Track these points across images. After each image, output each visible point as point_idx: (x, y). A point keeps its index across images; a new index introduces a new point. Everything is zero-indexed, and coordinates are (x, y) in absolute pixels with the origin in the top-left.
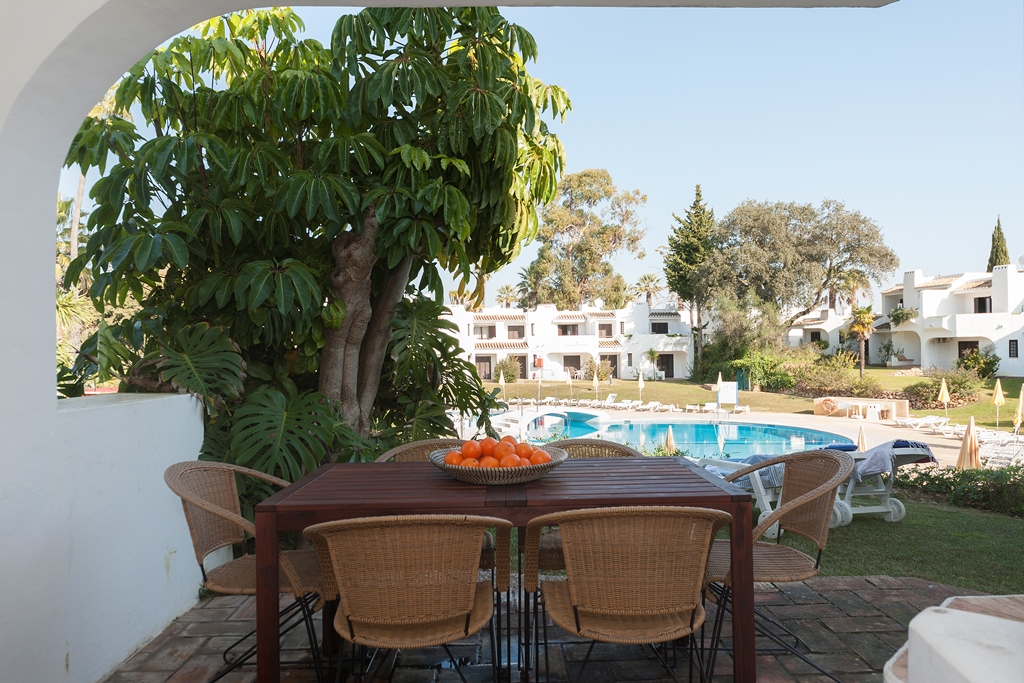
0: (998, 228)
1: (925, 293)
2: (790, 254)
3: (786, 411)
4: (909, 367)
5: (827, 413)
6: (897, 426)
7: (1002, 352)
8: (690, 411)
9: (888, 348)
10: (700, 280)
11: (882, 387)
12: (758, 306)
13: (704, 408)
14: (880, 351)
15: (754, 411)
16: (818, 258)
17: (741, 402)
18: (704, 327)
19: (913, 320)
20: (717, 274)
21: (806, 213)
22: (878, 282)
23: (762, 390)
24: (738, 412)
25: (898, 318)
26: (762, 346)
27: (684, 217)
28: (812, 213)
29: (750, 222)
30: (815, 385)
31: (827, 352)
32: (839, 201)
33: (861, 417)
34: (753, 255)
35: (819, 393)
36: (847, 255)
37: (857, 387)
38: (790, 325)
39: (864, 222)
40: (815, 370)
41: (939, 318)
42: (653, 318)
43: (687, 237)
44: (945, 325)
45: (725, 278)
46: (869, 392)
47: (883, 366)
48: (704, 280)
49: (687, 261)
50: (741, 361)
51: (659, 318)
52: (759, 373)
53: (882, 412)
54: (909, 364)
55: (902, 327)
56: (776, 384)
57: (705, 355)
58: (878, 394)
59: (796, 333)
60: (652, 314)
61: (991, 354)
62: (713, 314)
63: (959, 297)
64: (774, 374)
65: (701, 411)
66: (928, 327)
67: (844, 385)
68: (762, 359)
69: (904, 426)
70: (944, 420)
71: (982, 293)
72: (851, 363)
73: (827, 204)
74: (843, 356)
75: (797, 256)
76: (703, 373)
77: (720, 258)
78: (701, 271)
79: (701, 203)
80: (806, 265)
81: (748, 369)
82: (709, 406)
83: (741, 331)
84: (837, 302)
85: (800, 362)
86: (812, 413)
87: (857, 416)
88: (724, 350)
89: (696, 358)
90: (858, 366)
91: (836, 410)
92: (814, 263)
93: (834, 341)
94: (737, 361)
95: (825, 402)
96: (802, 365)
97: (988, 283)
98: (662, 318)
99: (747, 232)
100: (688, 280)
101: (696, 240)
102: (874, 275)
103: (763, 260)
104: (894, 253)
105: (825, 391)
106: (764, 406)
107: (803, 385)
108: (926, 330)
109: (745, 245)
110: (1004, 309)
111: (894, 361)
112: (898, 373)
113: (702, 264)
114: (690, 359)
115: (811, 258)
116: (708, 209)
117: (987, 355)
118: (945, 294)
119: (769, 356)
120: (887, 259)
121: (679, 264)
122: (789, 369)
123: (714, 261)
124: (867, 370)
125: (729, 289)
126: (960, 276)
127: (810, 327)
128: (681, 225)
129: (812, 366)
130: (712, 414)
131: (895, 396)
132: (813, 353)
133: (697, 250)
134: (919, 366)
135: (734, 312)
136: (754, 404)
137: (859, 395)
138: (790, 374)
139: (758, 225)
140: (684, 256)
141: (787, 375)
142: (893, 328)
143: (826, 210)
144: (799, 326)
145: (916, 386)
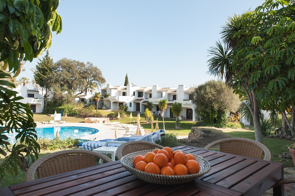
0: (127, 76)
1: (112, 90)
2: (77, 76)
3: (76, 122)
4: (108, 109)
5: (88, 122)
6: (107, 125)
7: (128, 105)
8: (44, 123)
9: (103, 104)
10: (47, 81)
11: (102, 115)
12: (68, 90)
13: (50, 122)
14: (101, 105)
15: (66, 122)
16: (85, 78)
17: (62, 120)
18: (48, 96)
19: (109, 97)
20: (54, 79)
21: (82, 64)
22: (101, 86)
23: (68, 116)
24: (61, 123)
25: (106, 96)
26: (68, 103)
27: (42, 59)
28: (84, 65)
29: (65, 65)
30: (84, 114)
31: (86, 105)
32: (92, 63)
33: (98, 123)
34: (66, 75)
35: (85, 116)
36: (93, 78)
37: (96, 115)
38: (76, 96)
39: (98, 69)
40: (84, 110)
41: (115, 97)
42: (28, 92)
43: (43, 66)
44: (117, 99)
45: (56, 81)
46: (99, 116)
47: (101, 109)
48: (49, 81)
49: (43, 74)
50: (61, 107)
51: (31, 92)
52: (67, 111)
53: (103, 121)
54: (108, 108)
55: (106, 99)
56: (72, 114)
57: (48, 105)
58: (101, 116)
59: (77, 99)
60: (28, 91)
61: (126, 106)
62: (52, 92)
63: (119, 92)
64: (72, 111)
65: (48, 123)
66: (112, 99)
67: (92, 114)
68: (68, 106)
69: (109, 125)
70: (118, 123)
71: (124, 91)
72: (94, 108)
73: (88, 63)
74: (92, 106)
75: (80, 77)
76: (47, 111)
77: (55, 74)
78: (48, 78)
79: (48, 56)
80: (82, 80)
81: (63, 110)
82: (51, 122)
83: (62, 97)
84: (87, 91)
85: (79, 108)
86: (84, 122)
87: (97, 123)
88: (55, 104)
89: (45, 106)
90: (96, 109)
91: (91, 121)
92: (84, 79)
93: (88, 102)
94: (60, 107)
95: (88, 119)
96: (80, 108)
97: (126, 89)
98: (32, 92)
99: (64, 67)
100: (43, 80)
101: (46, 67)
102: (99, 84)
103: (69, 77)
104: (105, 79)
105: (87, 116)
106: (69, 121)
107: (81, 114)
108: (112, 100)
109: (64, 71)
110: (129, 95)
111: (104, 107)
112: (105, 111)
113: (49, 76)
114: (42, 107)
115: (84, 78)
116: (51, 58)
117: (125, 106)
118: (116, 91)
119: (70, 106)
120: (103, 80)
121: (40, 75)
122: (76, 110)
123: (53, 75)
124: (98, 110)
125: (58, 85)
126: (120, 86)
127: (82, 97)
128: (41, 62)
129: (83, 109)
130: (52, 124)
131: (105, 117)
132: (82, 105)
133: (47, 71)
134: (110, 109)
135: (59, 92)
136: (66, 120)
137: (96, 117)
138: (77, 111)
139: (68, 66)
140: (42, 72)
141: (75, 111)
142: (104, 99)
143: (88, 65)
144: (78, 97)
145: (111, 114)
